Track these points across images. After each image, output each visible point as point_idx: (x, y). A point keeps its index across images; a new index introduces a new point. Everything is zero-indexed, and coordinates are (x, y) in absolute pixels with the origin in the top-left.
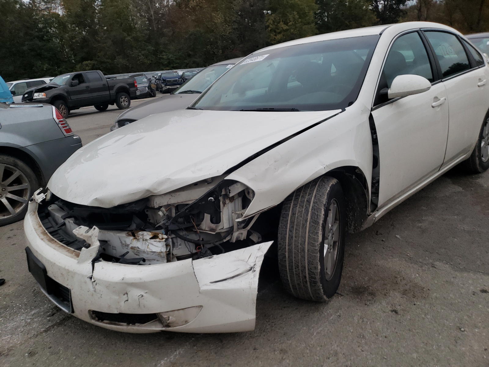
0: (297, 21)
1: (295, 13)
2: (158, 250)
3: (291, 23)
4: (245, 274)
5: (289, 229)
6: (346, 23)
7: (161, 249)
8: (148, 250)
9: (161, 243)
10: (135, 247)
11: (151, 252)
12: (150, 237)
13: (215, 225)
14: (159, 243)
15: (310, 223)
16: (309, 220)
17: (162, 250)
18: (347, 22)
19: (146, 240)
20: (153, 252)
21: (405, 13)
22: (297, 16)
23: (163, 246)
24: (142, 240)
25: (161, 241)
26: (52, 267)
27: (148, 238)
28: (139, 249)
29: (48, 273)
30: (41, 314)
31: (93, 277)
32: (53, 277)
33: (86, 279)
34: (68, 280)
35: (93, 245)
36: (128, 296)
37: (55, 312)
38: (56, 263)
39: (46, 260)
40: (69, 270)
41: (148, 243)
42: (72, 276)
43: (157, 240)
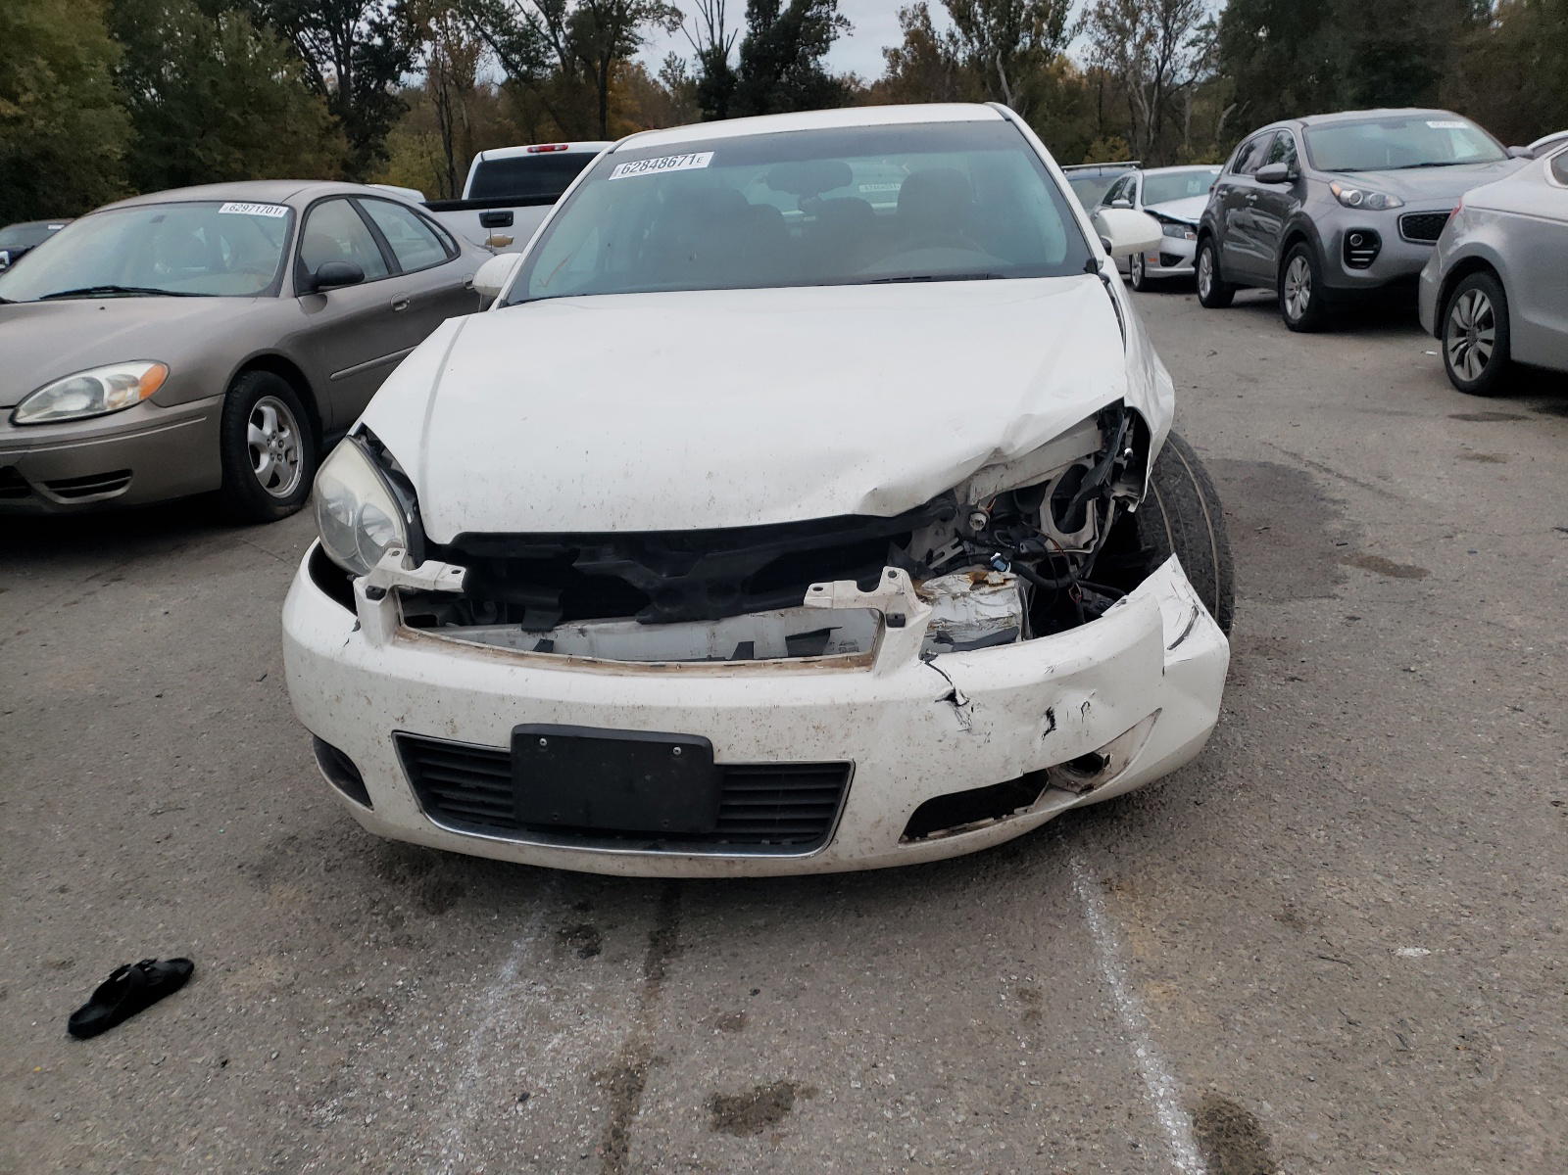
0: (54, 92)
1: (41, 63)
2: (1002, 611)
3: (29, 97)
4: (1197, 621)
6: (233, 118)
7: (1010, 608)
8: (980, 618)
9: (998, 594)
11: (988, 620)
12: (970, 586)
13: (1073, 534)
14: (991, 595)
16: (1201, 498)
17: (1013, 611)
18: (234, 114)
19: (964, 595)
20: (993, 619)
21: (406, 108)
22: (50, 75)
23: (1009, 601)
24: (949, 597)
25: (998, 591)
26: (759, 723)
27: (967, 590)
28: (948, 624)
29: (723, 756)
30: (548, 964)
31: (957, 692)
32: (754, 756)
33: (931, 706)
34: (847, 736)
35: (915, 616)
36: (1055, 717)
37: (584, 943)
38: (782, 704)
39: (716, 714)
40: (854, 704)
41: (973, 602)
42: (869, 718)
43: (987, 589)
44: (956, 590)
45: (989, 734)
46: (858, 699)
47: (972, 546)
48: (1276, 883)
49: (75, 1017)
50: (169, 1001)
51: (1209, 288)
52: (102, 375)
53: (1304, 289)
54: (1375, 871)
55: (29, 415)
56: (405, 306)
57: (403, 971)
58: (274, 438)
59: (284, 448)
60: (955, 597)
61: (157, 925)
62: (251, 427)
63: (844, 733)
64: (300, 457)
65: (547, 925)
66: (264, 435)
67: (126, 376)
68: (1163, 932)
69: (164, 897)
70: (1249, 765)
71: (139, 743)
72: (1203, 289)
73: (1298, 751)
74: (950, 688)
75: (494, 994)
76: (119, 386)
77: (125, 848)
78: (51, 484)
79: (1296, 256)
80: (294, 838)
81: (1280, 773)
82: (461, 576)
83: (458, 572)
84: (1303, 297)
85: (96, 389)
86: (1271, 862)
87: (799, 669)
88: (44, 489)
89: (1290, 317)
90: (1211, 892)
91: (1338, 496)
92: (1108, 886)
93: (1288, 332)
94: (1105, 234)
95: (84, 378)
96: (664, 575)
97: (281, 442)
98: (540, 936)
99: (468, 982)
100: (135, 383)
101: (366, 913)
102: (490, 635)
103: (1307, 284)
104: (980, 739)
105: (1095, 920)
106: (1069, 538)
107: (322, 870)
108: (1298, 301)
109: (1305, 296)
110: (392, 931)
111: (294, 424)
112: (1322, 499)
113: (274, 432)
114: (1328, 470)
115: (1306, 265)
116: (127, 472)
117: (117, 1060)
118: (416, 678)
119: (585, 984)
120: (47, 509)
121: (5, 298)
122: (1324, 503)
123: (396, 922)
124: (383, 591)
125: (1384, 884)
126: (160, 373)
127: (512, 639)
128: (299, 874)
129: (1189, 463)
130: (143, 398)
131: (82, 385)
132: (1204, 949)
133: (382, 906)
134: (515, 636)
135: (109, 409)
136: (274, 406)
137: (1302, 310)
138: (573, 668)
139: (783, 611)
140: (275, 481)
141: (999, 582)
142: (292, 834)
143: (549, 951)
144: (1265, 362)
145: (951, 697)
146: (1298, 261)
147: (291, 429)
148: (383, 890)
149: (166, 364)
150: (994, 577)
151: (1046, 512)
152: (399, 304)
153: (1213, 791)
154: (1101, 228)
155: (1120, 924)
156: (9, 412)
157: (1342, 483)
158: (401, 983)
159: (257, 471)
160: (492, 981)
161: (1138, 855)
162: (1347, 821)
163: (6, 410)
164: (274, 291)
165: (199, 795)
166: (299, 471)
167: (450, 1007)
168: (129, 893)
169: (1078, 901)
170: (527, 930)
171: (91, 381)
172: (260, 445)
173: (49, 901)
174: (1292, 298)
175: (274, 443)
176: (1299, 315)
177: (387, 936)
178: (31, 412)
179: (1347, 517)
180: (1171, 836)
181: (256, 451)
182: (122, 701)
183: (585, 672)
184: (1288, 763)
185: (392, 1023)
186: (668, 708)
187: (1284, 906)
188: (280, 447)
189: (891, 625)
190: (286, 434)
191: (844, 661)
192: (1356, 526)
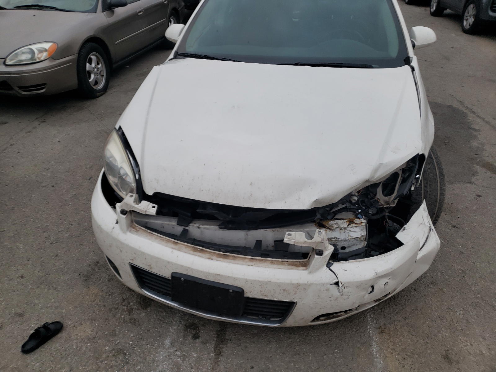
2: (358, 235)
4: (430, 234)
5: (424, 185)
7: (361, 233)
8: (350, 238)
9: (358, 227)
10: (331, 238)
12: (348, 224)
13: (388, 197)
14: (355, 228)
15: (440, 177)
16: (438, 174)
17: (363, 234)
19: (345, 228)
20: (354, 238)
23: (362, 230)
24: (339, 229)
25: (358, 226)
26: (262, 286)
27: (346, 226)
28: (337, 239)
29: (248, 294)
30: (181, 340)
31: (340, 282)
32: (259, 296)
33: (329, 286)
34: (295, 294)
35: (326, 250)
36: (374, 288)
37: (194, 332)
38: (272, 281)
39: (247, 281)
40: (299, 284)
41: (348, 232)
42: (304, 289)
43: (353, 225)
44: (342, 226)
45: (349, 296)
46: (301, 282)
47: (350, 205)
48: (443, 337)
49: (23, 346)
50: (54, 339)
51: (434, 8)
52: (34, 47)
53: (472, 17)
54: (480, 335)
55: (10, 61)
56: (142, 13)
57: (132, 336)
58: (95, 67)
59: (99, 71)
60: (341, 229)
61: (52, 299)
62: (88, 64)
63: (294, 293)
64: (105, 74)
65: (181, 321)
66: (92, 67)
67: (43, 48)
68: (399, 357)
69: (55, 286)
70: (435, 272)
71: (48, 206)
72: (432, 8)
73: (454, 266)
74: (337, 280)
75: (162, 354)
76: (41, 51)
77: (42, 259)
78: (19, 87)
79: (471, 3)
80: (98, 262)
81: (447, 277)
82: (155, 209)
83: (154, 207)
84: (471, 20)
85: (32, 52)
86: (441, 326)
87: (279, 265)
88: (17, 89)
89: (464, 27)
90: (418, 339)
91: (477, 127)
92: (381, 330)
93: (462, 33)
94: (413, 39)
95: (29, 48)
96: (230, 216)
97: (98, 69)
98: (179, 326)
99: (154, 346)
100: (46, 50)
101: (121, 305)
102: (165, 224)
103: (473, 15)
104: (345, 297)
105: (375, 348)
106: (387, 198)
107: (107, 280)
108: (468, 21)
109: (472, 20)
110: (129, 315)
111: (103, 62)
112: (470, 128)
113: (96, 66)
114: (473, 112)
115: (475, 8)
116: (45, 84)
117: (37, 366)
118: (138, 248)
119: (193, 354)
120: (19, 95)
121: (2, 6)
122: (471, 130)
123: (130, 311)
124: (127, 212)
125: (483, 343)
126: (55, 47)
127: (173, 226)
128: (99, 281)
129: (435, 158)
130: (49, 57)
131: (28, 50)
132: (414, 369)
133: (126, 302)
134: (174, 226)
135: (38, 60)
136: (96, 56)
137: (469, 25)
138: (195, 253)
139: (274, 229)
140: (96, 83)
141: (359, 223)
142: (97, 260)
143: (182, 334)
144: (453, 49)
145: (337, 284)
146: (472, 6)
147: (101, 63)
148: (126, 293)
149: (57, 43)
150: (357, 221)
151: (379, 190)
152: (140, 12)
153: (421, 283)
154: (412, 35)
155: (384, 351)
156: (3, 60)
157: (479, 120)
158: (131, 343)
159: (90, 81)
160: (162, 346)
161: (392, 315)
162: (471, 307)
163: (2, 59)
164: (94, 10)
165: (67, 235)
166: (105, 79)
167: (147, 358)
168: (43, 282)
169: (369, 336)
170: (174, 322)
171: (30, 49)
172: (91, 71)
173: (18, 282)
174: (467, 20)
175: (96, 70)
176: (468, 27)
177: (127, 318)
178: (11, 60)
179: (479, 139)
180: (405, 306)
181: (89, 73)
182: (43, 184)
183: (199, 256)
184: (450, 272)
185: (128, 363)
186: (229, 277)
187: (445, 350)
188: (98, 71)
189: (317, 254)
190: (100, 66)
191: (297, 263)
192: (483, 144)
